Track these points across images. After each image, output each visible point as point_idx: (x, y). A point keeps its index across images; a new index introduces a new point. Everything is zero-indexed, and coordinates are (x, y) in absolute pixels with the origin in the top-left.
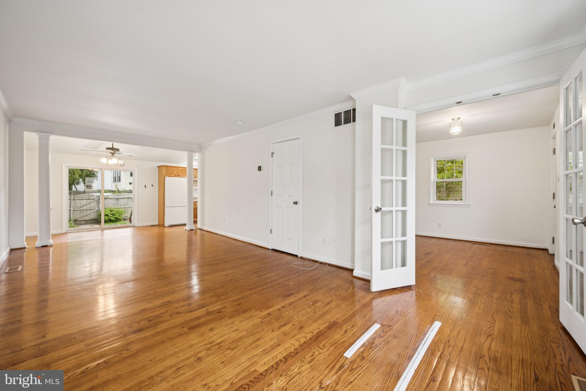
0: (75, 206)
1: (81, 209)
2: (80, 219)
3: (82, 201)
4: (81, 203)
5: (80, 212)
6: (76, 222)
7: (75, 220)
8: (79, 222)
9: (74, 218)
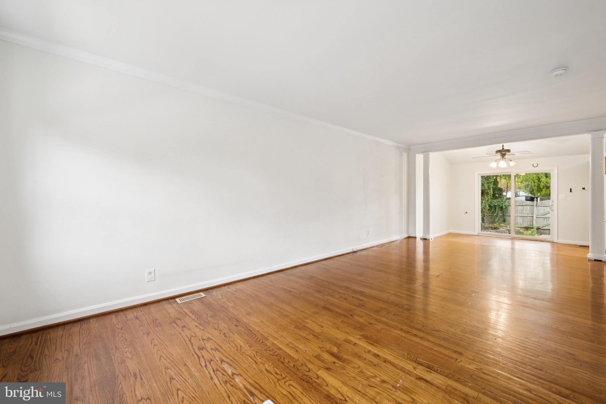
0: (538, 214)
1: (544, 216)
2: (543, 228)
3: (545, 207)
4: (544, 210)
5: (543, 220)
6: (539, 230)
7: (538, 227)
8: (543, 230)
9: (537, 226)
